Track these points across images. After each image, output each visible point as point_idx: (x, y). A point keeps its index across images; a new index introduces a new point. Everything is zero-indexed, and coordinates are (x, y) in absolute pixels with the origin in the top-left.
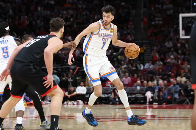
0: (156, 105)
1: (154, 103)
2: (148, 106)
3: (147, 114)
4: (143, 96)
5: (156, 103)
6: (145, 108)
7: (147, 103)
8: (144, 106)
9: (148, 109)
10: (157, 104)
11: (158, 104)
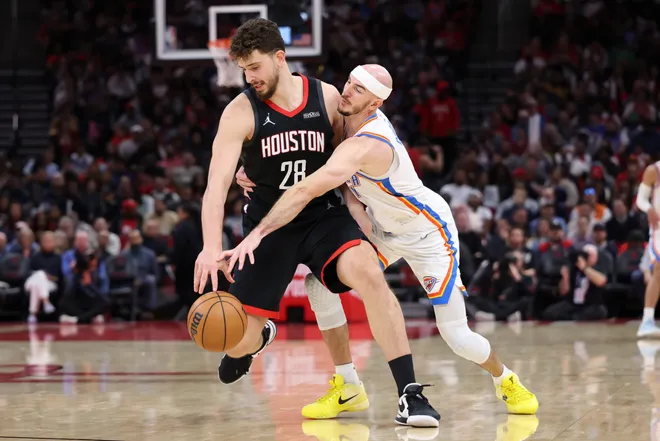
0: (69, 324)
1: (64, 318)
2: (32, 327)
3: (32, 361)
4: (16, 290)
5: (71, 314)
6: (24, 337)
7: (32, 319)
8: (18, 328)
9: (34, 342)
10: (73, 319)
11: (79, 322)
